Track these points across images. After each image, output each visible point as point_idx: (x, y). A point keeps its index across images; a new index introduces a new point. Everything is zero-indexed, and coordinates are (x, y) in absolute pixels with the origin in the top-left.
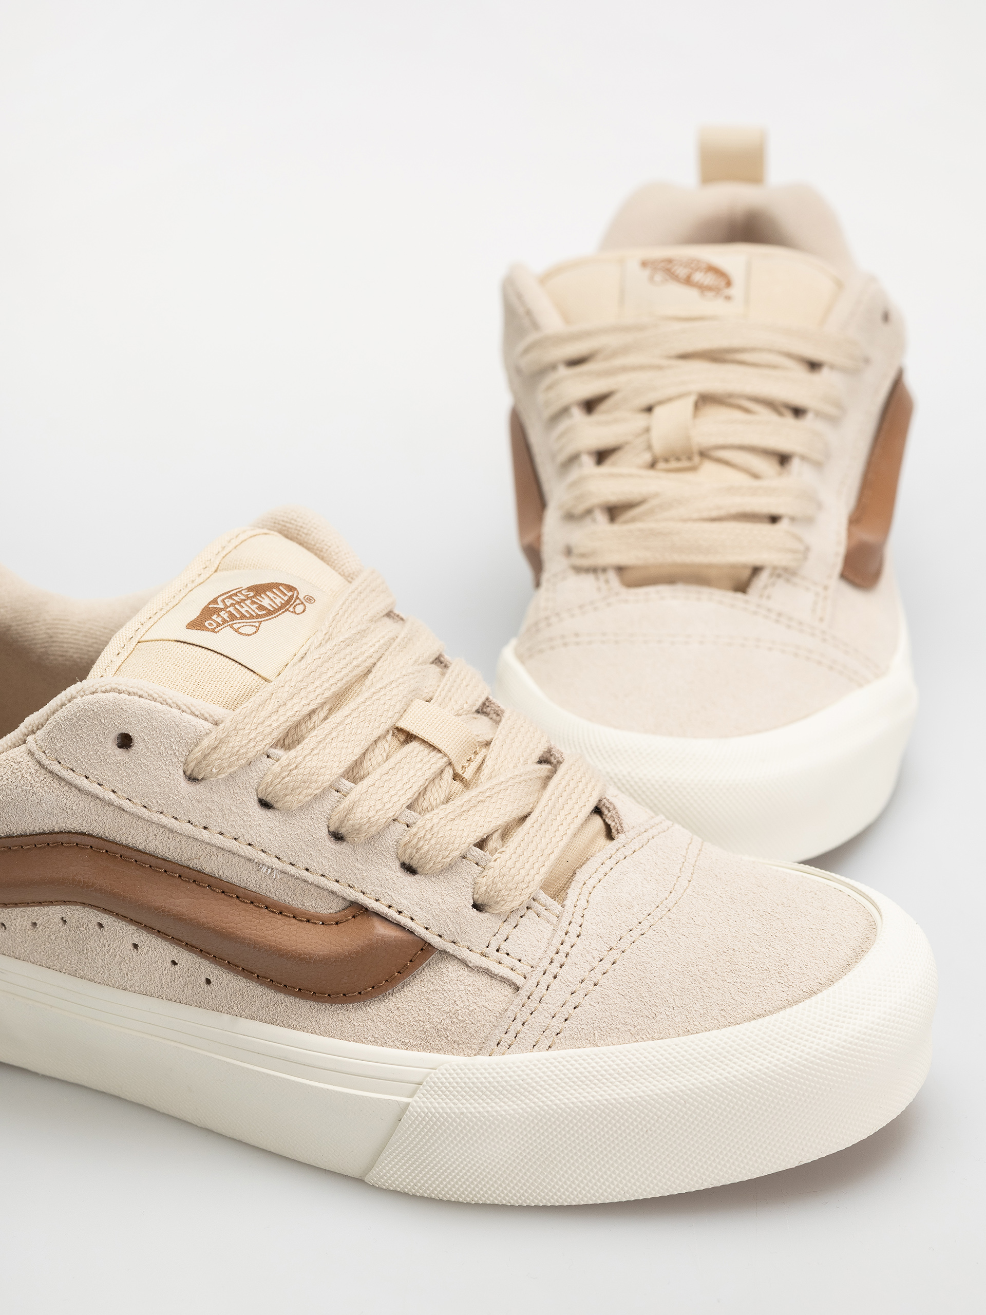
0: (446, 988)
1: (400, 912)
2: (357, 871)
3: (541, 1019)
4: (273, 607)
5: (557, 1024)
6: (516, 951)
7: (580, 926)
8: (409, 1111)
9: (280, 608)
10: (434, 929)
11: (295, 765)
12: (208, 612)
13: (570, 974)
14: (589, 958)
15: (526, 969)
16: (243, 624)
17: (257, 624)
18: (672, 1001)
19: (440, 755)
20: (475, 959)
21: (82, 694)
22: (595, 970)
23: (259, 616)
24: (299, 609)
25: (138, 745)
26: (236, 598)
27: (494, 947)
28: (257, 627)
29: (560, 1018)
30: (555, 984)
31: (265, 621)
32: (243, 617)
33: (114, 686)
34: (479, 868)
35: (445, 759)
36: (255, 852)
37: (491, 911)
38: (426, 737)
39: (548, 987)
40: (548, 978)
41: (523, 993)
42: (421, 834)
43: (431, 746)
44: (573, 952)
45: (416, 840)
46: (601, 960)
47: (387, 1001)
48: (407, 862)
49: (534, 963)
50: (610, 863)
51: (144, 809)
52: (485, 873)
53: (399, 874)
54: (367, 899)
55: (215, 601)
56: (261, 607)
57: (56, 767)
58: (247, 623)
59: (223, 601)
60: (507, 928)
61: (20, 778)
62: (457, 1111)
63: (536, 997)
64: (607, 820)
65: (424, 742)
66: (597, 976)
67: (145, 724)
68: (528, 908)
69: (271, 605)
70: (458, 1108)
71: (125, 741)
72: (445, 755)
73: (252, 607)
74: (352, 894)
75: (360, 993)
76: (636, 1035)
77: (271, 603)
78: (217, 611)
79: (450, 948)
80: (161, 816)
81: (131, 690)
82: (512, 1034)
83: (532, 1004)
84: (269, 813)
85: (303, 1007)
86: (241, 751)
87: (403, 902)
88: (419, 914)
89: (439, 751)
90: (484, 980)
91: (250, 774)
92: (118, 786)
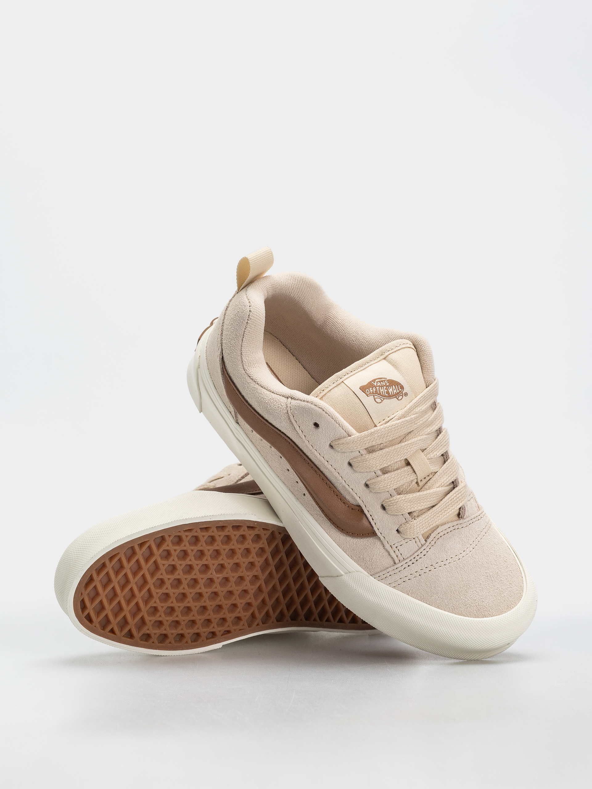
0: (374, 549)
1: (373, 519)
2: (367, 499)
3: (397, 577)
4: (392, 394)
5: (400, 581)
6: (401, 551)
7: (427, 552)
8: (341, 577)
9: (394, 395)
10: (380, 531)
11: (366, 460)
12: (370, 385)
13: (414, 568)
14: (423, 565)
15: (401, 559)
16: (378, 397)
17: (382, 399)
18: (439, 595)
19: (416, 475)
20: (388, 547)
21: (312, 403)
22: (422, 570)
23: (385, 396)
24: (401, 397)
25: (320, 429)
26: (382, 383)
27: (396, 545)
28: (382, 400)
29: (402, 580)
30: (408, 568)
31: (386, 399)
32: (380, 394)
33: (323, 408)
34: (405, 521)
35: (416, 477)
36: (339, 476)
37: (401, 535)
38: (414, 468)
39: (405, 568)
40: (406, 565)
41: (396, 566)
42: (393, 502)
43: (414, 470)
44: (420, 560)
45: (390, 503)
46: (426, 568)
47: (354, 539)
48: (384, 505)
49: (405, 558)
50: (452, 529)
51: (311, 446)
52: (406, 524)
53: (380, 508)
54: (365, 509)
55: (374, 381)
56: (388, 393)
57: (291, 417)
58: (380, 397)
59: (377, 382)
60: (403, 542)
61: (279, 411)
62: (355, 588)
63: (399, 569)
64: (460, 511)
65: (412, 468)
66: (422, 572)
67: (326, 426)
68: (414, 538)
69: (391, 393)
70: (356, 588)
71: (316, 425)
72: (417, 476)
73: (385, 390)
74: (362, 504)
75: (347, 532)
76: (422, 599)
77: (392, 391)
78: (373, 386)
79: (382, 538)
80: (316, 451)
81: (327, 412)
82: (385, 576)
83: (396, 571)
84: (350, 468)
85: (328, 523)
86: (351, 448)
87: (375, 517)
88: (378, 524)
89: (416, 474)
90: (386, 554)
91: (350, 454)
92: (307, 436)
